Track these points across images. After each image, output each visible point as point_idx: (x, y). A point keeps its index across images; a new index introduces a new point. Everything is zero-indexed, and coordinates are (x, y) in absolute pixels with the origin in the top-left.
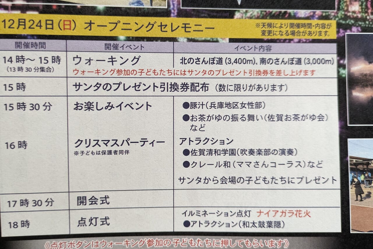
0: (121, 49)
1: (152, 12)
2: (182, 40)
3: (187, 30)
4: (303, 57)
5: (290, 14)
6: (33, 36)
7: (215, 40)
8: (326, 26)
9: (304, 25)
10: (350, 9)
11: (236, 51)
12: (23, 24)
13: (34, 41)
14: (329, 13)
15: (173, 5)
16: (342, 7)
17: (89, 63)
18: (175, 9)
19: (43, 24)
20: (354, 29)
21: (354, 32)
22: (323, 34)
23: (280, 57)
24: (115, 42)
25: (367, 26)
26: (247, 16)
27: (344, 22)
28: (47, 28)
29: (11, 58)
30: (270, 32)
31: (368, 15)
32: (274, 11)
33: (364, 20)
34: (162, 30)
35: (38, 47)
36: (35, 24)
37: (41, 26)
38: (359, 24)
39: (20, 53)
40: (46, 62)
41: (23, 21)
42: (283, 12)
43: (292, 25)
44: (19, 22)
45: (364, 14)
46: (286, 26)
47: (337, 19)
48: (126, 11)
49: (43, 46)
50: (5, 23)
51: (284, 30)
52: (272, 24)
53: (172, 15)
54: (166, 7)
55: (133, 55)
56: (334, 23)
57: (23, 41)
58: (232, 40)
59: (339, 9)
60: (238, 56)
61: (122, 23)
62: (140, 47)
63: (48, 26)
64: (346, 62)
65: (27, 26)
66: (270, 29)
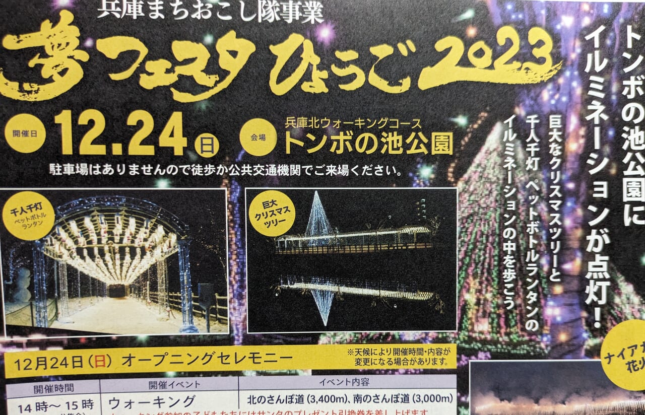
0: (169, 388)
1: (209, 340)
2: (250, 373)
3: (256, 360)
4: (411, 393)
5: (393, 336)
6: (56, 378)
7: (293, 372)
8: (443, 352)
9: (412, 351)
10: (476, 329)
11: (321, 386)
12: (44, 363)
13: (58, 383)
14: (448, 334)
15: (238, 329)
16: (465, 326)
17: (129, 406)
18: (240, 334)
19: (69, 361)
20: (481, 355)
21: (481, 359)
22: (438, 362)
23: (381, 393)
24: (162, 379)
25: (499, 350)
26: (335, 340)
27: (467, 346)
28: (74, 367)
29: (29, 406)
30: (366, 361)
31: (501, 336)
32: (372, 333)
33: (495, 342)
34: (224, 362)
35: (64, 390)
36: (59, 362)
37: (66, 365)
38: (488, 348)
39: (40, 400)
40: (75, 407)
41: (44, 359)
42: (384, 334)
43: (396, 351)
44: (38, 361)
45: (494, 335)
46: (389, 352)
47: (458, 342)
48: (176, 340)
49: (70, 388)
50: (19, 364)
51: (385, 357)
52: (370, 349)
53: (236, 342)
54: (228, 333)
55: (186, 394)
56: (453, 347)
57: (44, 384)
58: (315, 372)
59: (460, 329)
60: (324, 393)
61: (170, 355)
62: (194, 384)
63: (76, 364)
64: (469, 399)
65: (49, 366)
66: (367, 357)
